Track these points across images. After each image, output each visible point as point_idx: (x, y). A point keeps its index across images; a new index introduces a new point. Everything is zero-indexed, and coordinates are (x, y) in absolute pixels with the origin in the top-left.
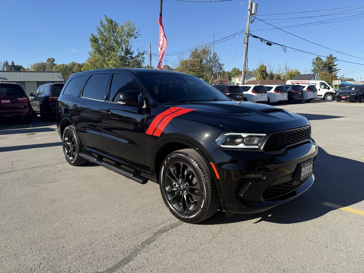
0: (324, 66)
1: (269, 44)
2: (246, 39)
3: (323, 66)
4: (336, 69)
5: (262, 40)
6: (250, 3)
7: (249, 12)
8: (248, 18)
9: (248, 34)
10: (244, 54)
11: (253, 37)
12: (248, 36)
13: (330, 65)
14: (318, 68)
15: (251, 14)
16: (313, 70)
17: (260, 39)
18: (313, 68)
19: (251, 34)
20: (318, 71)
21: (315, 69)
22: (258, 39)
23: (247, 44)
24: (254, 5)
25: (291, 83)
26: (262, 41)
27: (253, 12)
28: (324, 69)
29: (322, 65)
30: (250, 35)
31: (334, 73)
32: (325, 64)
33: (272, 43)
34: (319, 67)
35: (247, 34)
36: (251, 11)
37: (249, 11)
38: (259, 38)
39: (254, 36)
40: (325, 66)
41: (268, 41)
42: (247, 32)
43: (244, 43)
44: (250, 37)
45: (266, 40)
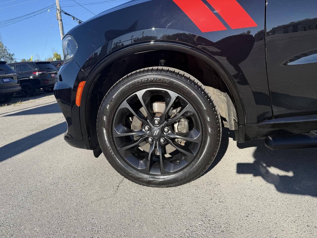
9: (59, 10)
11: (64, 13)
12: (60, 12)
17: (72, 17)
19: (62, 11)
22: (69, 16)
26: (74, 19)
30: (61, 11)
35: (58, 9)
38: (71, 16)
39: (66, 13)
41: (79, 20)
42: (58, 8)
43: (58, 20)
44: (62, 13)
45: (77, 19)
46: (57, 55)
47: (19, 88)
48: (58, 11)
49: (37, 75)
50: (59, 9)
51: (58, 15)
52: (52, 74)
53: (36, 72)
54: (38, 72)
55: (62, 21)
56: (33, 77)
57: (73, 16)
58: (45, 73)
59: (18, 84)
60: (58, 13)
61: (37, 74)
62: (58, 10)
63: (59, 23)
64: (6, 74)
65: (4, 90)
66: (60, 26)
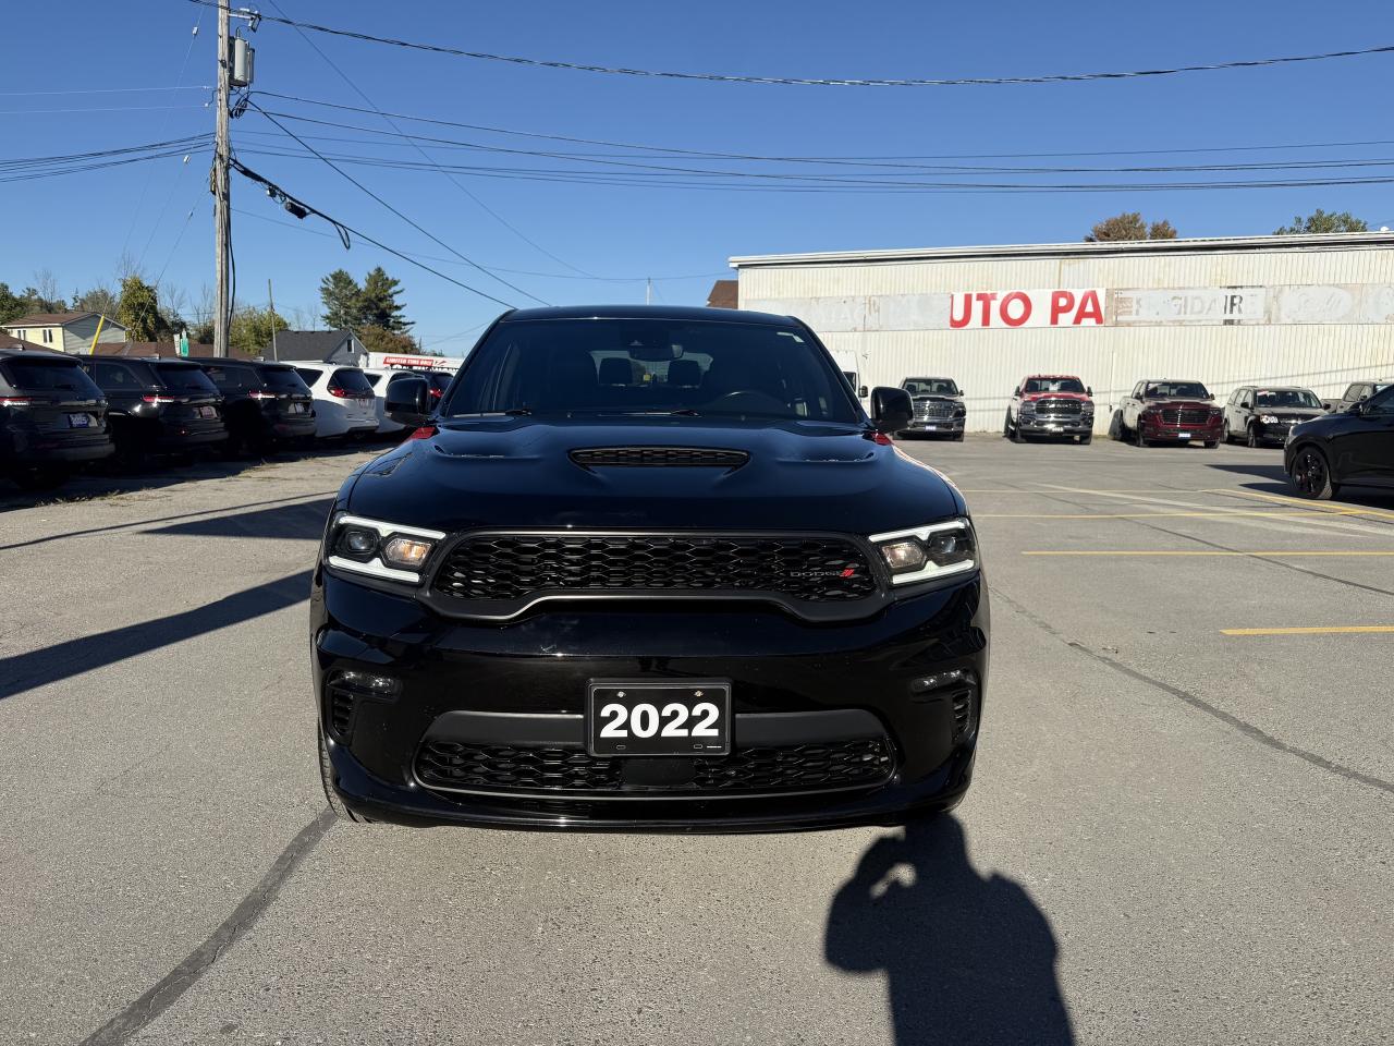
0: (365, 307)
1: (298, 211)
2: (220, 176)
3: (359, 305)
4: (402, 320)
5: (274, 191)
6: (225, 38)
7: (222, 73)
8: (223, 95)
9: (225, 159)
10: (219, 238)
11: (242, 172)
12: (227, 168)
13: (383, 305)
14: (346, 313)
15: (232, 82)
16: (328, 318)
17: (267, 187)
18: (326, 311)
19: (236, 162)
20: (346, 322)
21: (336, 314)
22: (259, 183)
23: (226, 197)
24: (239, 45)
25: (385, 363)
26: (273, 194)
27: (238, 75)
28: (366, 318)
29: (357, 300)
30: (231, 162)
31: (396, 332)
32: (366, 301)
33: (307, 211)
34: (349, 307)
35: (221, 156)
36: (232, 70)
37: (224, 65)
38: (265, 182)
39: (246, 172)
40: (368, 308)
41: (291, 198)
42: (223, 150)
43: (214, 193)
44: (232, 171)
45: (286, 195)
46: (141, 288)
47: (110, 448)
48: (218, 161)
49: (155, 405)
50: (225, 154)
51: (219, 177)
52: (203, 405)
53: (152, 395)
54: (161, 396)
55: (228, 200)
56: (143, 410)
57: (270, 184)
58: (180, 403)
59: (107, 436)
60: (218, 167)
61: (156, 402)
62: (222, 160)
63: (218, 207)
64: (80, 399)
65: (71, 451)
66: (218, 215)
